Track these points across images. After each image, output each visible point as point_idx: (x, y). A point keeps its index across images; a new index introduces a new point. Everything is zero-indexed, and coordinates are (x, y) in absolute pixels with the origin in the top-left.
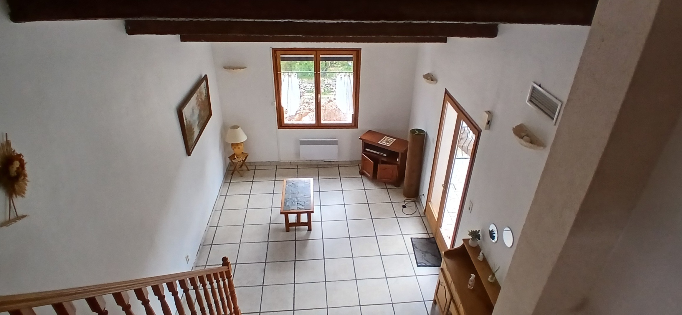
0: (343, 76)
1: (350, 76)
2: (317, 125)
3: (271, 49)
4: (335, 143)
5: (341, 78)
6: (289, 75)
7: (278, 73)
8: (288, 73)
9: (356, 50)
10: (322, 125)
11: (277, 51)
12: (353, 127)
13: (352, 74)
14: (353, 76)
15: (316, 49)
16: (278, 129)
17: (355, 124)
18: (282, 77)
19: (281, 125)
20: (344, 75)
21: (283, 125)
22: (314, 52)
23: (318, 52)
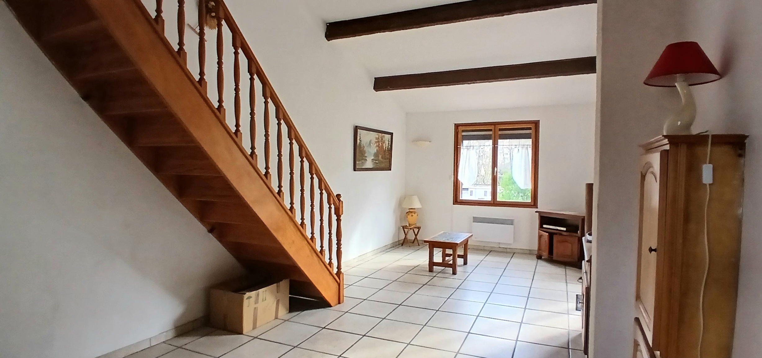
0: (520, 149)
1: (529, 148)
2: (493, 203)
3: (454, 125)
4: (510, 222)
5: (519, 150)
6: (467, 148)
7: (458, 146)
8: (467, 147)
9: (534, 122)
10: (498, 203)
11: (459, 127)
12: (533, 206)
13: (531, 146)
14: (531, 148)
15: (494, 123)
16: (453, 204)
17: (534, 204)
18: (462, 150)
19: (457, 201)
20: (522, 147)
21: (458, 201)
22: (493, 126)
23: (497, 126)
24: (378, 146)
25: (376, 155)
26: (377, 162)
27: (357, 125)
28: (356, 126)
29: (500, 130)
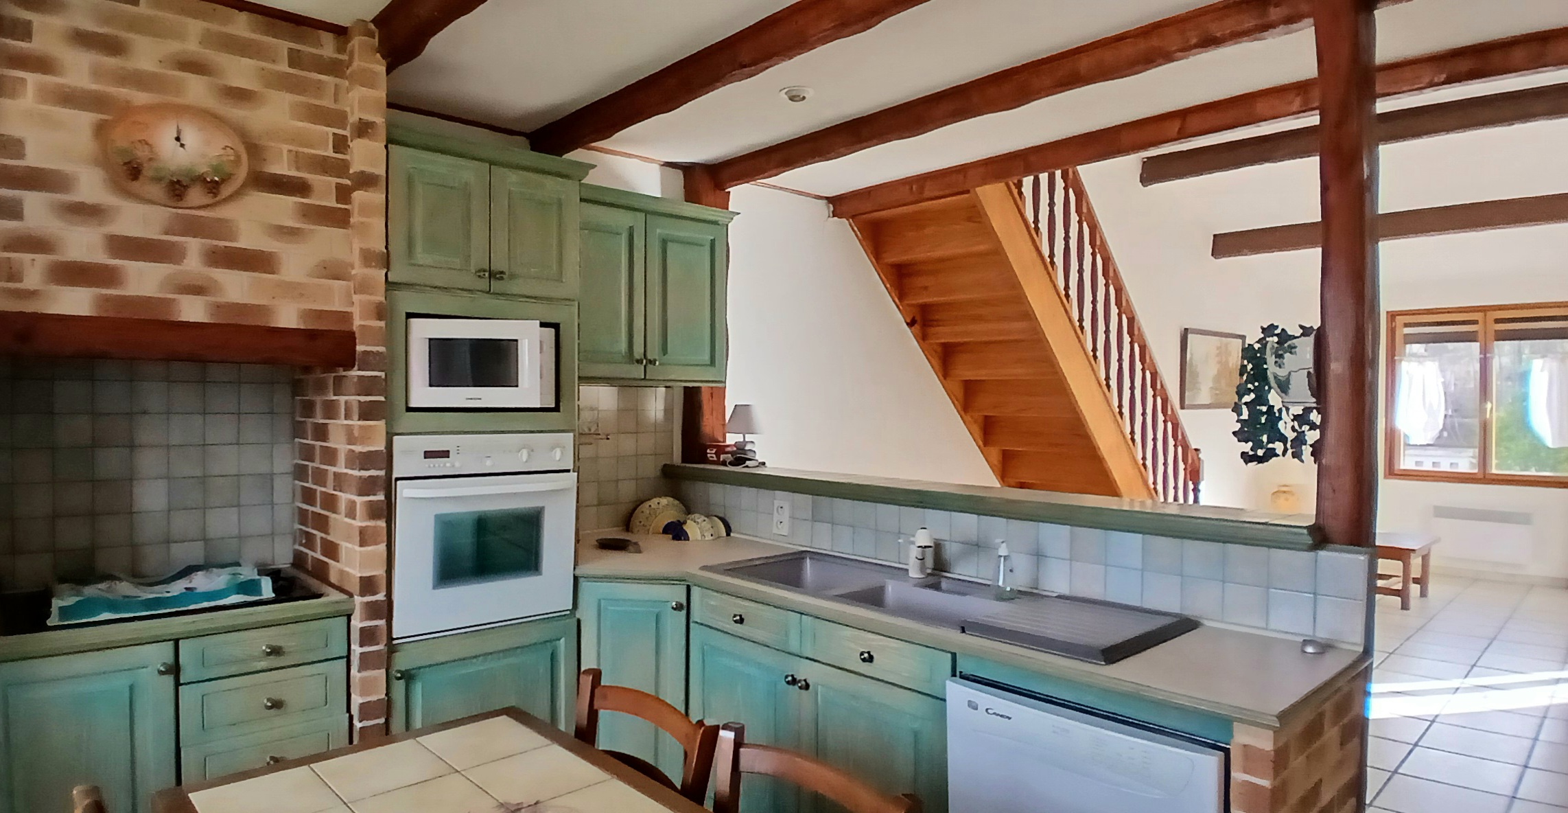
2: (1480, 477)
7: (1396, 358)
10: (1493, 478)
11: (1397, 318)
15: (1483, 309)
16: (1385, 478)
18: (1404, 365)
19: (1393, 470)
21: (1395, 472)
22: (1481, 314)
23: (1489, 313)
24: (1219, 362)
25: (1217, 379)
26: (1217, 392)
27: (1186, 327)
28: (1185, 329)
29: (1497, 321)
